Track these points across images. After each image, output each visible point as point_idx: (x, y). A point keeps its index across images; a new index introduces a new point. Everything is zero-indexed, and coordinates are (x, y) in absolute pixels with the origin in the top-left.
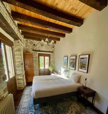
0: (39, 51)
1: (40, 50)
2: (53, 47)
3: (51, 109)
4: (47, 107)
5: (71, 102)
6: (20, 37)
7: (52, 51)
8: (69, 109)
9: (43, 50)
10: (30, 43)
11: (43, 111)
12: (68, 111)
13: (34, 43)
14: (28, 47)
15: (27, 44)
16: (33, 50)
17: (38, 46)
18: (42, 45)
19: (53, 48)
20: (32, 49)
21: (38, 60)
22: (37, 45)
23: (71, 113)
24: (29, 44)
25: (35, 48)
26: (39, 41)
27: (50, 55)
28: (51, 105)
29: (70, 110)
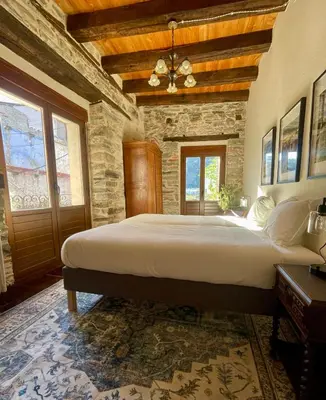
0: (184, 139)
1: (187, 135)
2: (239, 118)
3: (113, 331)
4: (109, 317)
5: (228, 340)
6: (114, 97)
7: (231, 132)
8: (188, 370)
9: (199, 134)
10: (157, 118)
11: (85, 325)
12: (177, 373)
13: (170, 115)
14: (149, 132)
15: (149, 123)
16: (166, 139)
17: (181, 121)
18: (196, 117)
19: (237, 122)
20: (161, 135)
21: (179, 171)
22: (177, 121)
23: (181, 392)
24: (154, 122)
25: (170, 130)
26: (185, 106)
27: (224, 148)
28: (131, 315)
29: (188, 377)
